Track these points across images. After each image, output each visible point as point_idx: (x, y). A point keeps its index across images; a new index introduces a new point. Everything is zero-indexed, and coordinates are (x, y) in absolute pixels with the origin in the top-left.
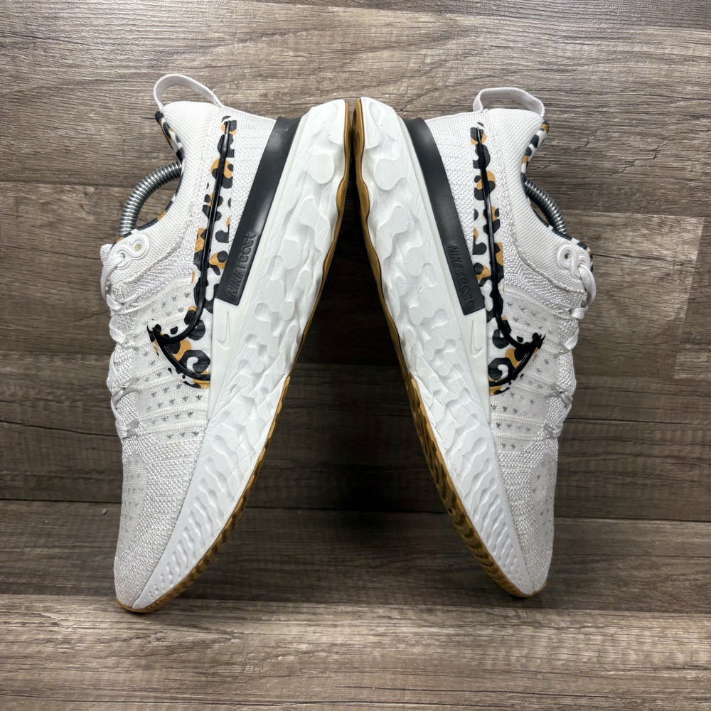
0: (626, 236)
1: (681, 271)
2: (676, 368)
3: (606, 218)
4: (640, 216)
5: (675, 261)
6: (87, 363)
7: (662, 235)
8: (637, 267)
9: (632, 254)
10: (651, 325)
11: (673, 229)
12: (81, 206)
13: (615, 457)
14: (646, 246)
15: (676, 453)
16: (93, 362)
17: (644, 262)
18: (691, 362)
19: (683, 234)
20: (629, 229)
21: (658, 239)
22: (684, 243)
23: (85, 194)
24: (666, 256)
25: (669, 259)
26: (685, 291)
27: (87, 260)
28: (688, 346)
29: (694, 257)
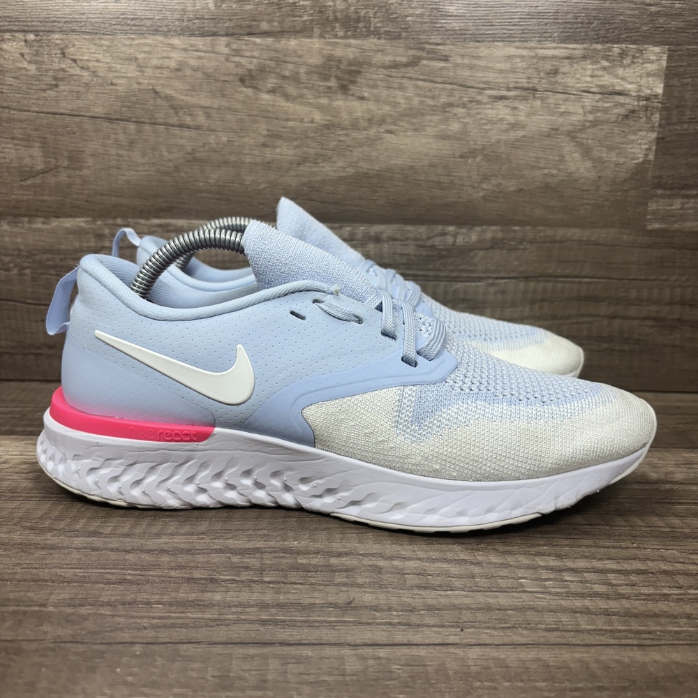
0: (585, 70)
1: (646, 108)
2: (648, 217)
3: (563, 51)
4: (599, 47)
5: (639, 96)
6: (34, 226)
7: (624, 67)
8: (600, 104)
9: (592, 90)
10: (617, 169)
11: (635, 60)
12: (22, 55)
13: (588, 319)
14: (607, 80)
15: (654, 314)
16: (40, 226)
17: (607, 98)
18: (664, 209)
19: (646, 65)
20: (589, 62)
21: (620, 71)
22: (649, 75)
23: (26, 41)
24: (629, 90)
25: (634, 94)
26: (652, 129)
27: (30, 113)
28: (659, 192)
29: (659, 90)
